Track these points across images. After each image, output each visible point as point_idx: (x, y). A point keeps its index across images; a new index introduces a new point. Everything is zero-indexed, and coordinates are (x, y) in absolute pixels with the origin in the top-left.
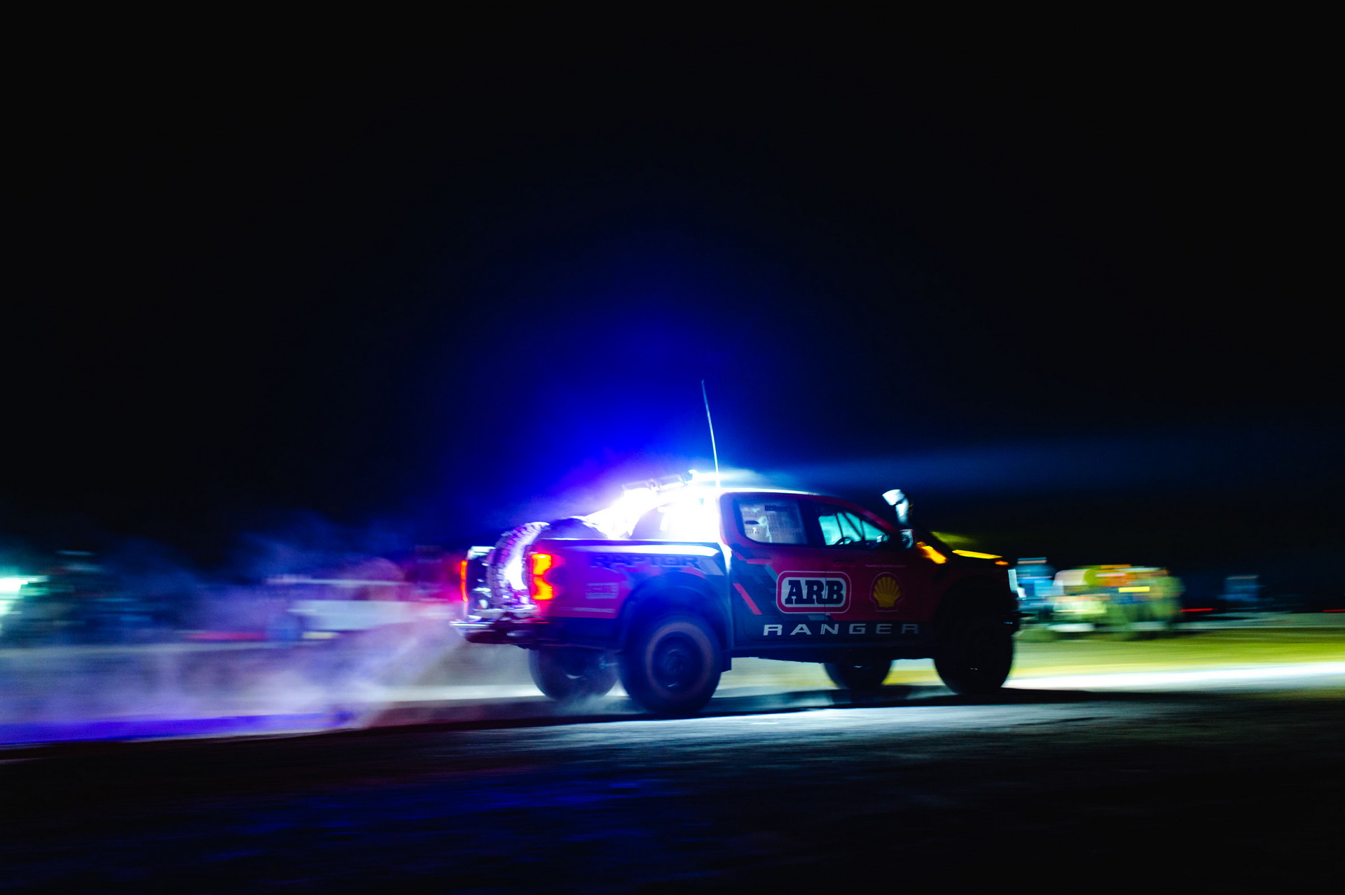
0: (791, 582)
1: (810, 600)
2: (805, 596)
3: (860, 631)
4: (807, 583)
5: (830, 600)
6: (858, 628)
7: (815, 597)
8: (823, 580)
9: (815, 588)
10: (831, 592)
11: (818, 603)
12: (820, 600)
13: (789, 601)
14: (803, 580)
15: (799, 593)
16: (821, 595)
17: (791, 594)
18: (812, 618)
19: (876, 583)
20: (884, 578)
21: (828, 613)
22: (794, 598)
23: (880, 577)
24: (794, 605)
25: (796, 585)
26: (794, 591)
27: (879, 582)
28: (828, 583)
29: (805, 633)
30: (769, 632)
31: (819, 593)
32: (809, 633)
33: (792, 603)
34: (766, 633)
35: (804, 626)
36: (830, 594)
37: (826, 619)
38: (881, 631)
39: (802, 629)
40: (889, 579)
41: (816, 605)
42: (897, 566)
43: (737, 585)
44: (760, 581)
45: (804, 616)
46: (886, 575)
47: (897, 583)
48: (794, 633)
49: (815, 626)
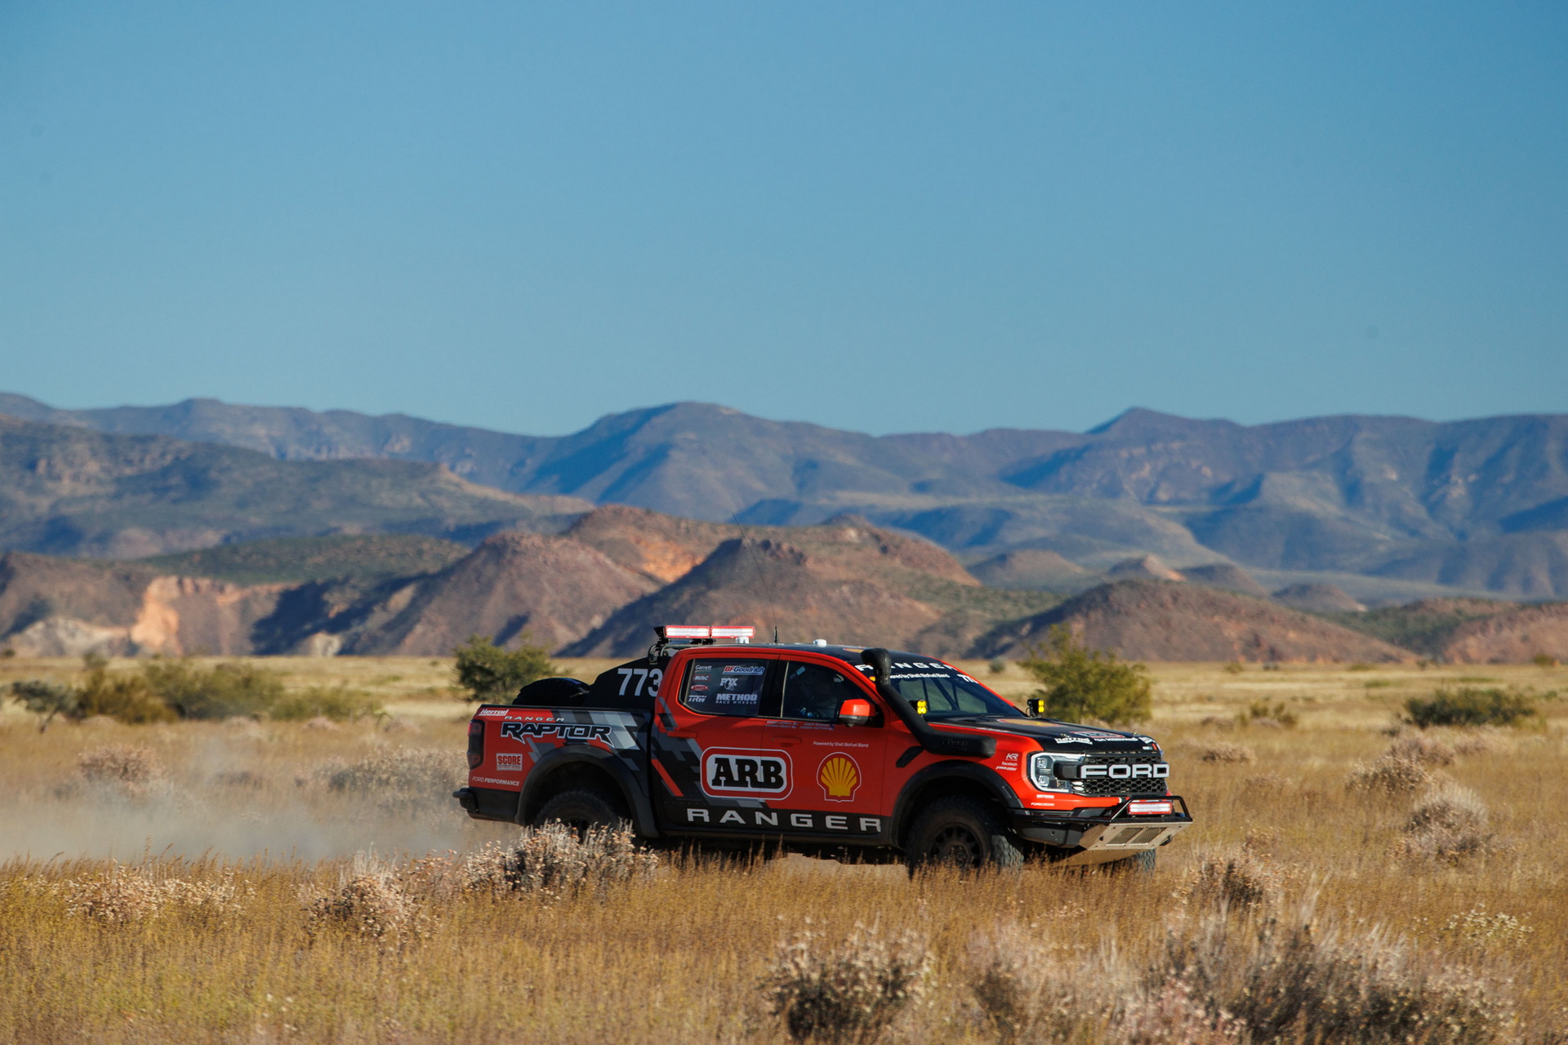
0: (718, 760)
1: (742, 783)
2: (736, 778)
3: (806, 823)
4: (738, 762)
5: (767, 784)
6: (802, 820)
7: (748, 779)
8: (758, 759)
9: (747, 768)
10: (767, 774)
11: (753, 786)
12: (755, 783)
13: (716, 782)
15: (728, 773)
16: (756, 777)
17: (718, 774)
18: (743, 804)
19: (824, 764)
20: (836, 760)
21: (762, 800)
22: (723, 779)
23: (831, 758)
24: (722, 788)
25: (724, 763)
26: (722, 770)
27: (829, 764)
28: (763, 763)
29: (737, 822)
30: (694, 817)
31: (752, 775)
32: (741, 821)
33: (720, 785)
34: (691, 819)
35: (734, 813)
36: (767, 777)
37: (761, 806)
38: (833, 824)
39: (732, 816)
40: (843, 760)
41: (750, 789)
42: (855, 745)
43: (655, 762)
44: (681, 758)
45: (735, 801)
46: (839, 756)
47: (854, 765)
48: (723, 820)
49: (748, 813)
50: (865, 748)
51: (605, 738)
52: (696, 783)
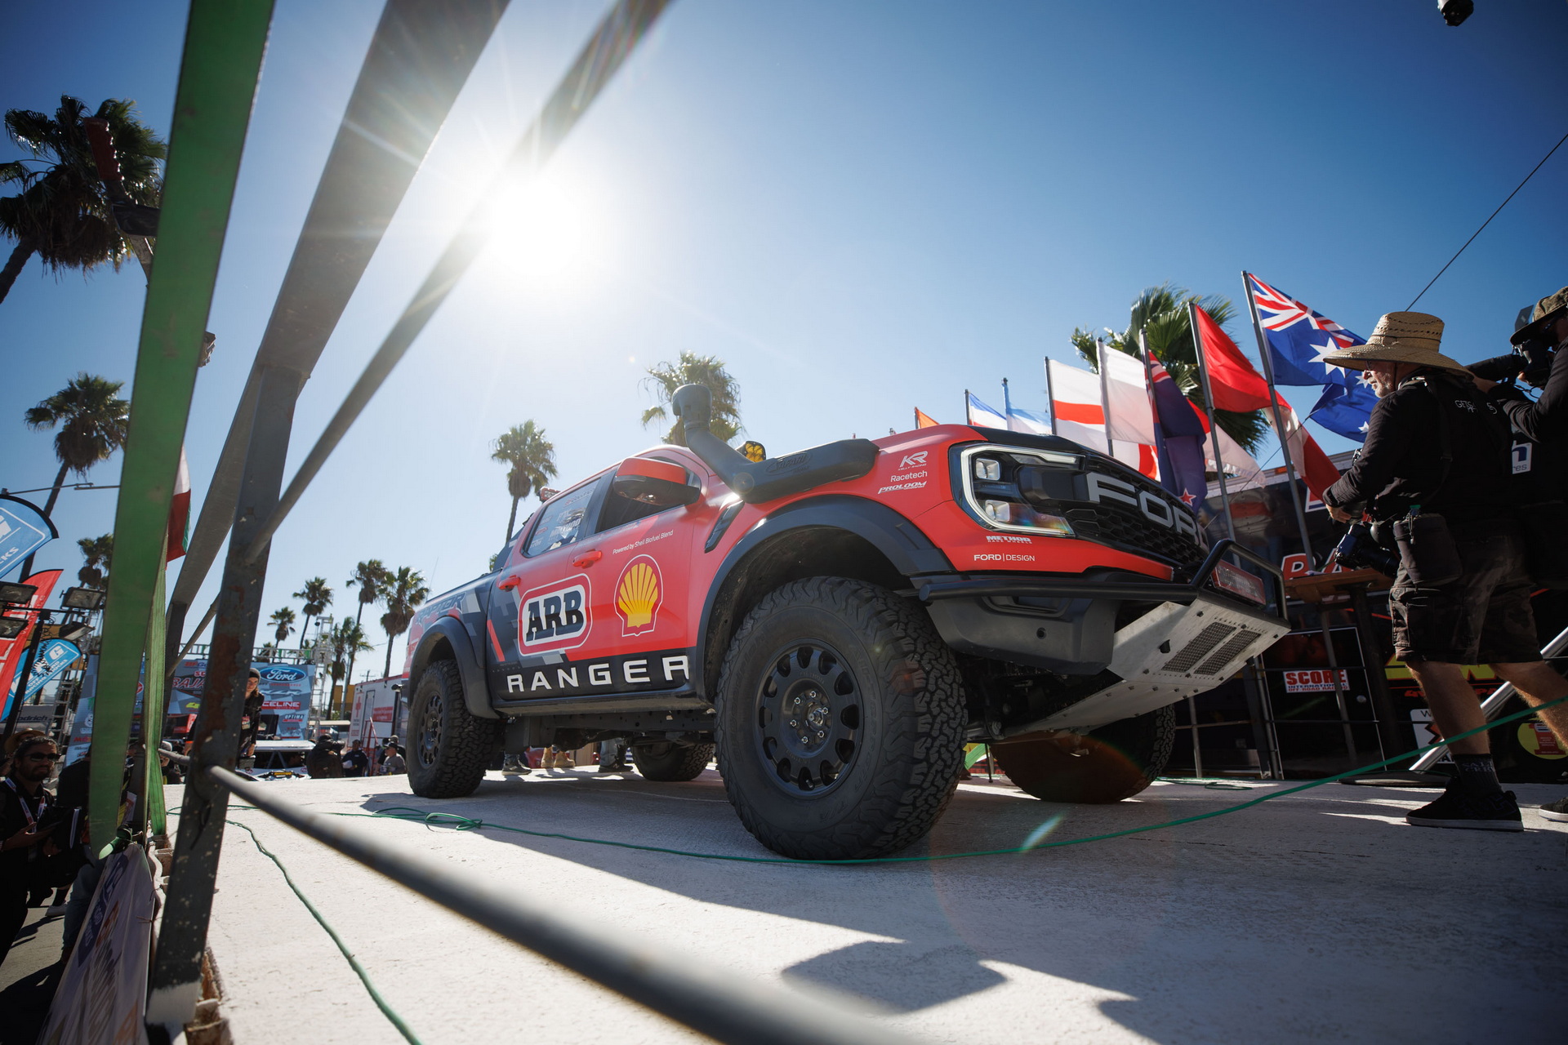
0: (531, 607)
1: (549, 632)
2: (545, 626)
3: (603, 678)
6: (600, 674)
7: (554, 624)
8: (561, 594)
9: (553, 610)
10: (570, 613)
11: (557, 633)
13: (530, 634)
14: (541, 599)
16: (561, 621)
18: (548, 662)
19: (623, 581)
20: (635, 569)
21: (562, 650)
22: (534, 630)
23: (630, 569)
24: (535, 642)
25: (534, 608)
26: (534, 619)
27: (628, 577)
28: (567, 598)
31: (556, 617)
33: (532, 638)
36: (569, 620)
37: (561, 660)
38: (633, 675)
40: (643, 567)
41: (555, 638)
42: (657, 538)
43: (489, 623)
44: (505, 613)
45: (540, 659)
46: (637, 562)
47: (655, 571)
48: (534, 688)
49: (550, 672)
50: (669, 537)
51: (459, 607)
52: (514, 640)
